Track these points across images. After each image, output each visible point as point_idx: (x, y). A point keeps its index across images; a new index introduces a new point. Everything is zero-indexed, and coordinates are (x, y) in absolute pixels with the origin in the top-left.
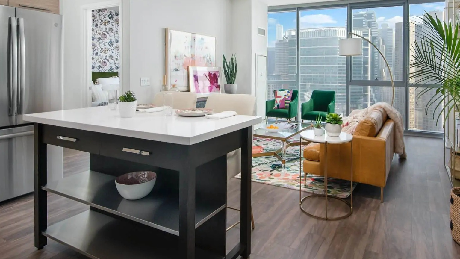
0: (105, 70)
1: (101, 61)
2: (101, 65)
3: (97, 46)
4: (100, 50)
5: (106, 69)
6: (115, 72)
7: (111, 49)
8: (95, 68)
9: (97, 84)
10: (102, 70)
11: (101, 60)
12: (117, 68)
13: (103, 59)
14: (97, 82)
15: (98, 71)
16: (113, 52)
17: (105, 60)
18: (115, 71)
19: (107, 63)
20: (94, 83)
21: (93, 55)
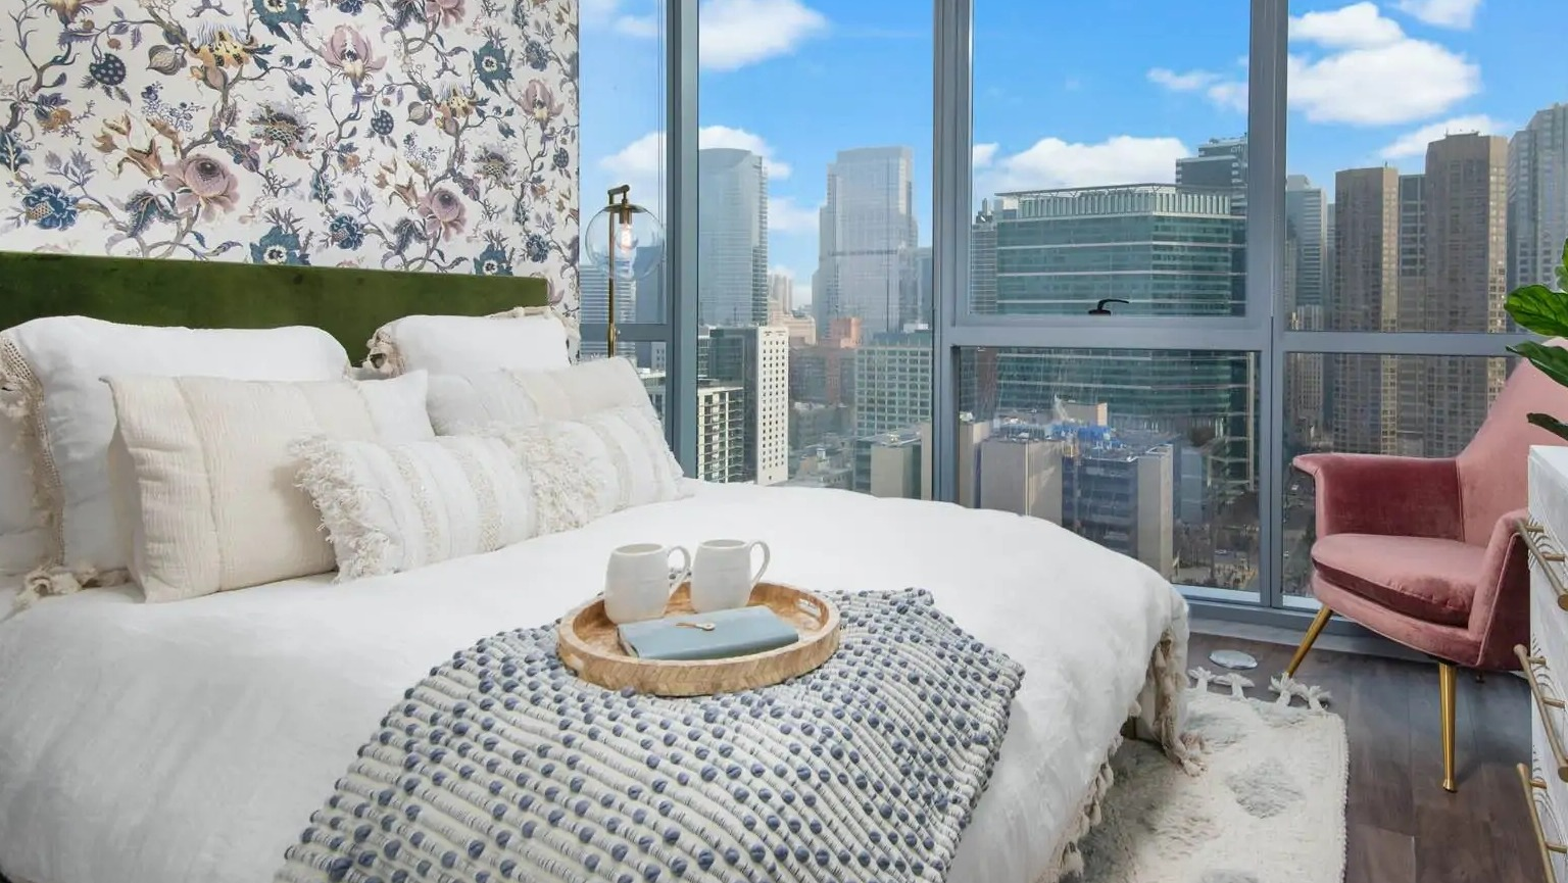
0: (449, 260)
1: (421, 191)
2: (415, 217)
3: (383, 61)
4: (405, 104)
5: (460, 252)
6: (520, 279)
7: (498, 109)
8: (370, 243)
9: (386, 368)
10: (426, 259)
11: (418, 179)
12: (538, 250)
13: (432, 174)
14: (384, 348)
15: (394, 264)
16: (507, 132)
17: (452, 187)
18: (523, 269)
19: (462, 211)
20: (356, 361)
21: (353, 132)
